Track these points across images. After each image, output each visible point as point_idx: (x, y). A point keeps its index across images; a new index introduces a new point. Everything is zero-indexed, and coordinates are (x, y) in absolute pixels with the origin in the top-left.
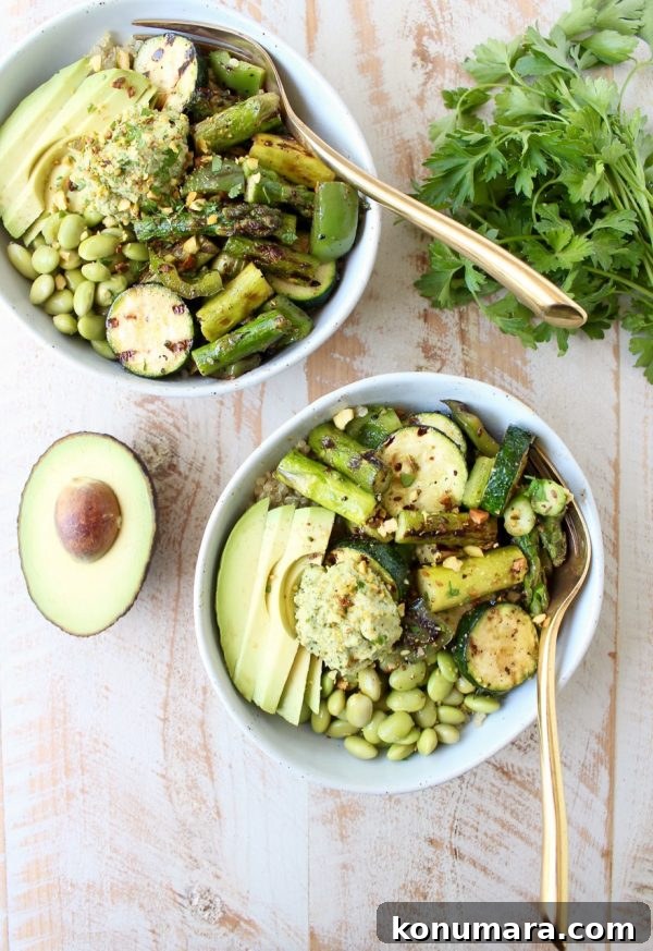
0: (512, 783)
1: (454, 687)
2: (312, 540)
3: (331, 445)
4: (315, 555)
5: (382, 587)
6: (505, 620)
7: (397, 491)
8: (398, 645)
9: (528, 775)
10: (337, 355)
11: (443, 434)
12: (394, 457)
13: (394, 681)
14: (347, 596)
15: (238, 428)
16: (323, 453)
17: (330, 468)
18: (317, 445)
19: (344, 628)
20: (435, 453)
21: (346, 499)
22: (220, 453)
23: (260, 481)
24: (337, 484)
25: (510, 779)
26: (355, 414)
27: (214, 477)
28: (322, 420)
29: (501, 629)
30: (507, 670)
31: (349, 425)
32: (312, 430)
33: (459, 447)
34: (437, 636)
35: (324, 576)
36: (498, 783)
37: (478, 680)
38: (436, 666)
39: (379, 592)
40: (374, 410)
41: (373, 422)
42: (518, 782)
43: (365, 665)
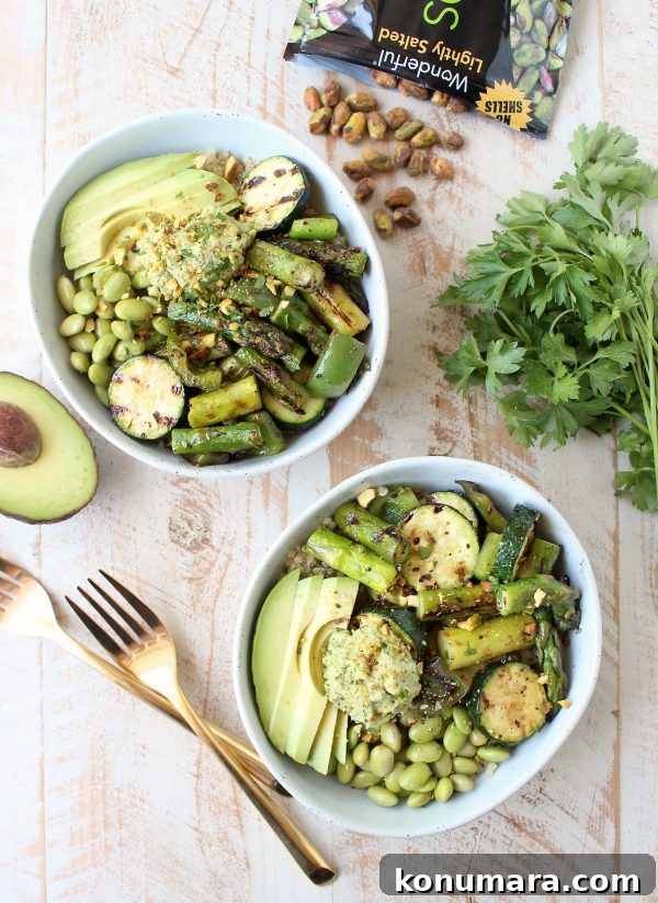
0: (523, 834)
1: (468, 739)
2: (339, 606)
3: (355, 522)
4: (341, 621)
5: (403, 647)
6: (515, 678)
7: (416, 562)
8: (418, 700)
9: (538, 827)
10: (356, 438)
11: (456, 511)
12: (413, 532)
13: (413, 734)
14: (372, 655)
15: (266, 505)
16: (348, 529)
17: (354, 542)
18: (342, 521)
19: (370, 685)
20: (449, 528)
21: (370, 569)
22: (250, 528)
23: (291, 554)
24: (362, 557)
25: (521, 830)
26: (377, 493)
27: (244, 550)
28: (346, 499)
29: (511, 686)
30: (517, 723)
31: (371, 504)
32: (338, 508)
33: (471, 522)
34: (453, 691)
35: (350, 639)
36: (510, 835)
37: (491, 732)
38: (451, 720)
39: (400, 652)
40: (393, 490)
41: (392, 500)
42: (528, 834)
43: (387, 719)
